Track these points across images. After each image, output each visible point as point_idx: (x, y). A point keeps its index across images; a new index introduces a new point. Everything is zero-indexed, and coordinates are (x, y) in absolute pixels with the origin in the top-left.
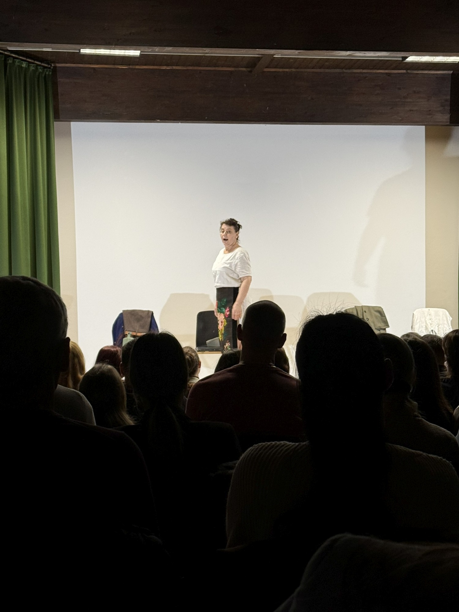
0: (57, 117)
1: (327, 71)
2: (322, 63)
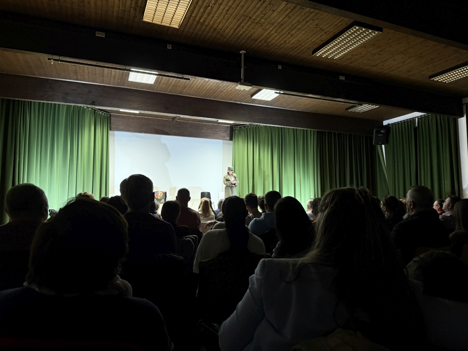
0: (110, 130)
1: (195, 122)
2: (194, 120)
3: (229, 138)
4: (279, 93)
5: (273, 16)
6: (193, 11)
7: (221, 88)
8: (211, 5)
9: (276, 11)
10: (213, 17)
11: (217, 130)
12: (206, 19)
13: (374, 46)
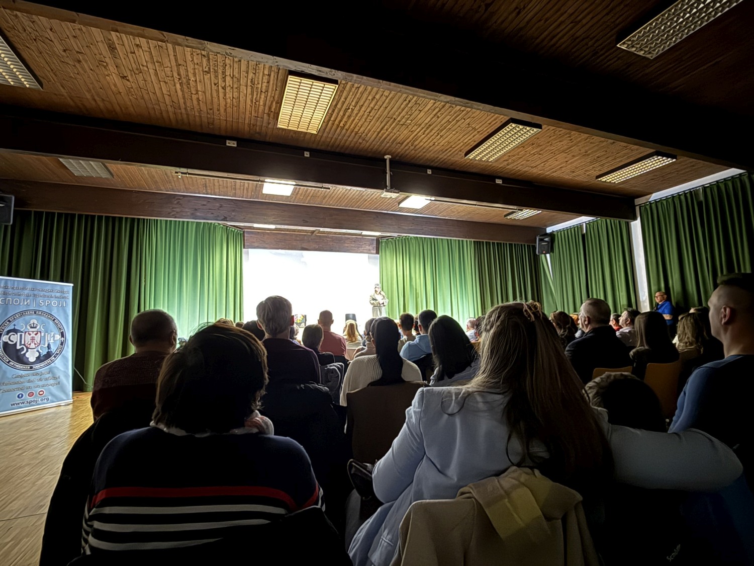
1: (337, 235)
2: (336, 233)
3: (375, 252)
4: (430, 200)
5: (419, 116)
6: (332, 115)
7: (364, 197)
8: (351, 107)
9: (423, 111)
10: (354, 120)
11: (361, 244)
12: (346, 122)
13: (533, 145)
